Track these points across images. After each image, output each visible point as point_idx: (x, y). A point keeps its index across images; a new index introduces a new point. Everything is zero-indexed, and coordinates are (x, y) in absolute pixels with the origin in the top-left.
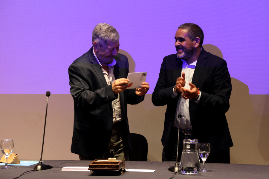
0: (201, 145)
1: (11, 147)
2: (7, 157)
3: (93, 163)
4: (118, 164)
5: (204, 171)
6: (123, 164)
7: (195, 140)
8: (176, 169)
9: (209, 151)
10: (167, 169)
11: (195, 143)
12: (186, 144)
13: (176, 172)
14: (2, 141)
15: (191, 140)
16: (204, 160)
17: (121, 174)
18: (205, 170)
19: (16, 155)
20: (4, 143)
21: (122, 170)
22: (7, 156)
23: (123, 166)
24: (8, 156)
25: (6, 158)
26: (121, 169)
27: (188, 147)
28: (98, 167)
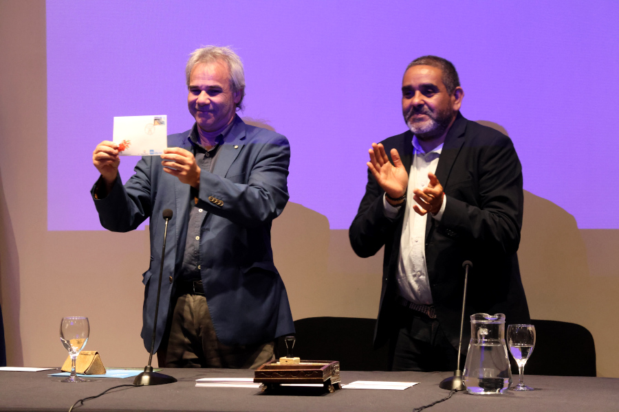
0: (515, 328)
1: (83, 335)
2: (75, 357)
3: (266, 367)
4: (322, 369)
5: (521, 388)
6: (334, 371)
7: (499, 316)
8: (457, 384)
9: (532, 344)
10: (437, 385)
11: (499, 322)
12: (478, 326)
13: (456, 391)
14: (62, 320)
15: (489, 317)
16: (521, 363)
17: (329, 392)
18: (523, 387)
19: (97, 353)
20: (67, 325)
21: (330, 384)
22: (74, 355)
23: (333, 375)
24: (77, 354)
25: (72, 358)
26: (329, 381)
27: (484, 332)
28: (276, 376)
